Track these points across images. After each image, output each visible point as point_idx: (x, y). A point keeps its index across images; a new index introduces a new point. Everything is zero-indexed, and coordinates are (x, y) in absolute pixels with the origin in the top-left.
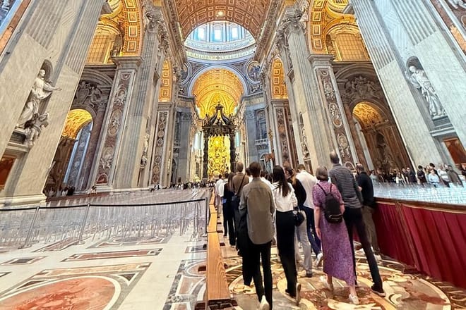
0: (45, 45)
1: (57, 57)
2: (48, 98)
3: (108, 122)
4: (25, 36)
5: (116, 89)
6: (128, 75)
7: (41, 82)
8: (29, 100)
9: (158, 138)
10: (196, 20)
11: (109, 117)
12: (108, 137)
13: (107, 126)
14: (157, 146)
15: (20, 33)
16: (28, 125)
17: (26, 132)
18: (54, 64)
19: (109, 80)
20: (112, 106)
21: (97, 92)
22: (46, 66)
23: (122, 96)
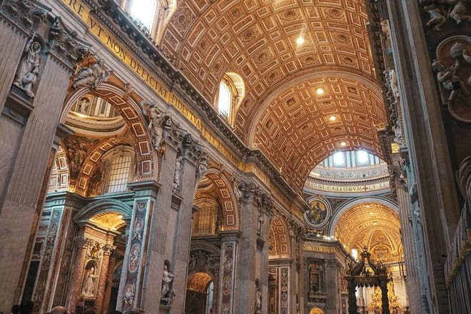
0: (162, 253)
1: (171, 256)
2: (172, 281)
3: (222, 285)
4: (152, 252)
5: (224, 259)
6: (231, 246)
7: (166, 273)
8: (163, 284)
9: (282, 292)
10: (313, 157)
11: (222, 281)
12: (224, 296)
13: (221, 288)
14: (282, 299)
15: (149, 252)
16: (166, 296)
17: (166, 299)
18: (170, 260)
19: (217, 249)
20: (223, 273)
21: (211, 259)
22: (167, 263)
23: (229, 265)
